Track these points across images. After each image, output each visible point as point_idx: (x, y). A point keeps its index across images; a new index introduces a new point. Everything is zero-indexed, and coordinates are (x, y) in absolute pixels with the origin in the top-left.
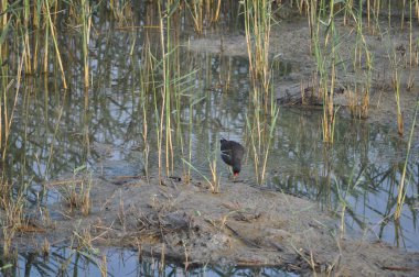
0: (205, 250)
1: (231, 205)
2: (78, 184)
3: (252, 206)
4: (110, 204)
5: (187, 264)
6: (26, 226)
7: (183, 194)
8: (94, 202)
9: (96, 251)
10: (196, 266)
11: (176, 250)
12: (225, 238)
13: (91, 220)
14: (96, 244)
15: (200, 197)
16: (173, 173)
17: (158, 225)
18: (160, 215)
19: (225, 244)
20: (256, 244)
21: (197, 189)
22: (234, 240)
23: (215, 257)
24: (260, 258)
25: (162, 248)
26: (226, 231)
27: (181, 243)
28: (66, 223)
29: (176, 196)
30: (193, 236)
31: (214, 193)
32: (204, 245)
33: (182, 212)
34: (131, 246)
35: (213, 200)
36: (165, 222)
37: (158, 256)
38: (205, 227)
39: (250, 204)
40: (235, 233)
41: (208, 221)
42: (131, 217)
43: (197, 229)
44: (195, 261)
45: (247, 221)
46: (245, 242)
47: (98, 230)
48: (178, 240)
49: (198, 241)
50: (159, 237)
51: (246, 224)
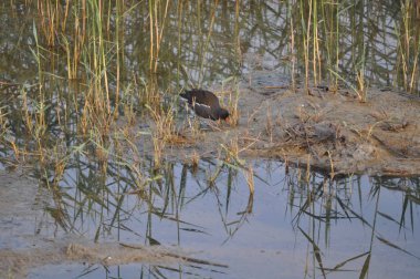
0: (351, 160)
1: (378, 114)
2: (227, 95)
3: (399, 116)
4: (258, 115)
5: (333, 174)
6: (176, 137)
7: (330, 104)
8: (241, 113)
9: (242, 162)
10: (343, 176)
11: (322, 161)
12: (371, 148)
13: (238, 131)
14: (243, 156)
15: (348, 107)
16: (321, 82)
17: (305, 136)
18: (306, 126)
19: (372, 154)
20: (403, 153)
21: (344, 98)
22: (381, 150)
23: (361, 167)
24: (407, 168)
25: (308, 159)
26: (373, 141)
27: (326, 154)
28: (215, 134)
29: (323, 106)
30: (339, 147)
31: (362, 102)
32: (351, 156)
33: (328, 122)
34: (278, 157)
35: (360, 109)
36: (312, 133)
37: (304, 167)
38: (351, 137)
39: (398, 114)
40: (381, 143)
41: (354, 132)
42: (278, 128)
43: (343, 139)
44: (341, 172)
45: (394, 130)
46: (392, 152)
47: (246, 141)
48: (324, 150)
49: (344, 151)
50: (305, 148)
51: (393, 134)
